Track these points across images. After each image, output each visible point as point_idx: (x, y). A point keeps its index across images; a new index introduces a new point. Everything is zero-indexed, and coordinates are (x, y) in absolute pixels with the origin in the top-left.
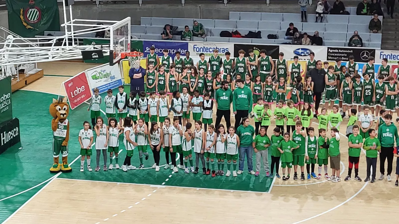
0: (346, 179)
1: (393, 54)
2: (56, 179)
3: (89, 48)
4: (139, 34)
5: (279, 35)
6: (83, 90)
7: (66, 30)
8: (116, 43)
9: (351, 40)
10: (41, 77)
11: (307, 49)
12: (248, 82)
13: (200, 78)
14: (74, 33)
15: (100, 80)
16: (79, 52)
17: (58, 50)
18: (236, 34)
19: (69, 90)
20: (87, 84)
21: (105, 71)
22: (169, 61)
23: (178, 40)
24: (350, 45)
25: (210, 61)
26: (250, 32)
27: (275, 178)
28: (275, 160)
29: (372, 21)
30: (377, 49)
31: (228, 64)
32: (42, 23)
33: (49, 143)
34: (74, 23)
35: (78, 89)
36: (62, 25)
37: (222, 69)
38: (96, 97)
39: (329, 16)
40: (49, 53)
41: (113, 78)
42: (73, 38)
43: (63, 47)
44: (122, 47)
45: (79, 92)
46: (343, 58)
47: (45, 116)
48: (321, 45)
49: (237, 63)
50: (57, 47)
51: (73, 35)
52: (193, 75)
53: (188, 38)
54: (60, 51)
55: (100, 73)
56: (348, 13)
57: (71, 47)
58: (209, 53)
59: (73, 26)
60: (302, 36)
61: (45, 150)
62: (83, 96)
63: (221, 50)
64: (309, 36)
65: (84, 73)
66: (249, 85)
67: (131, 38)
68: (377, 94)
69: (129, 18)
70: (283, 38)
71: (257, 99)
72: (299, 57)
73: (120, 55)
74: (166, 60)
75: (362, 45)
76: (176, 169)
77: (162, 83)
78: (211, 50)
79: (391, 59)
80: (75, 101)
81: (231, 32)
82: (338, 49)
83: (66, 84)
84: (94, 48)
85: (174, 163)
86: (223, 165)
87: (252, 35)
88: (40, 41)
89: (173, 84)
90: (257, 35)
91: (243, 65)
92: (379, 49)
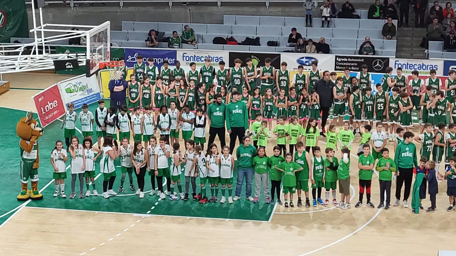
0: (357, 205)
1: (409, 63)
2: (24, 208)
3: (62, 57)
4: (120, 41)
5: (281, 41)
6: (55, 105)
7: (36, 36)
8: (93, 51)
9: (362, 47)
10: (7, 91)
11: (312, 58)
12: (245, 96)
13: (190, 91)
14: (45, 40)
15: (75, 93)
16: (51, 61)
17: (26, 59)
18: (231, 41)
19: (39, 105)
20: (61, 98)
21: (81, 83)
22: (154, 72)
23: (165, 48)
24: (360, 52)
25: (201, 72)
26: (247, 38)
27: (276, 204)
28: (276, 185)
29: (386, 25)
30: (391, 58)
31: (222, 75)
32: (8, 28)
33: (16, 166)
34: (45, 28)
35: (50, 105)
36: (31, 31)
37: (215, 81)
38: (71, 113)
39: (337, 20)
40: (16, 63)
41: (90, 91)
42: (44, 45)
43: (31, 56)
44: (100, 56)
45: (51, 107)
46: (353, 68)
47: (12, 135)
48: (328, 53)
49: (233, 74)
50: (26, 56)
51: (43, 42)
52: (183, 88)
53: (176, 46)
54: (29, 61)
55: (75, 86)
56: (358, 17)
57: (41, 56)
58: (200, 62)
59: (44, 31)
60: (306, 43)
61: (11, 174)
62: (56, 112)
63: (215, 59)
64: (314, 43)
65: (56, 85)
66: (246, 99)
67: (111, 45)
68: (390, 108)
69: (108, 22)
70: (284, 45)
71: (255, 115)
72: (304, 67)
73: (98, 65)
74: (151, 70)
75: (374, 53)
76: (163, 196)
77: (147, 96)
78: (203, 59)
79: (407, 69)
80: (47, 118)
81: (225, 39)
82: (347, 57)
83: (36, 99)
84: (68, 57)
85: (161, 189)
86: (217, 190)
87: (249, 42)
88: (6, 49)
89: (159, 98)
90: (256, 42)
91: (239, 76)
92: (394, 58)
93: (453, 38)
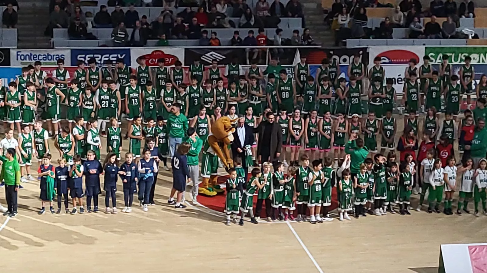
1: (33, 54)
29: (5, 13)
30: (13, 49)
79: (31, 60)
92: (15, 48)
93: (79, 25)
